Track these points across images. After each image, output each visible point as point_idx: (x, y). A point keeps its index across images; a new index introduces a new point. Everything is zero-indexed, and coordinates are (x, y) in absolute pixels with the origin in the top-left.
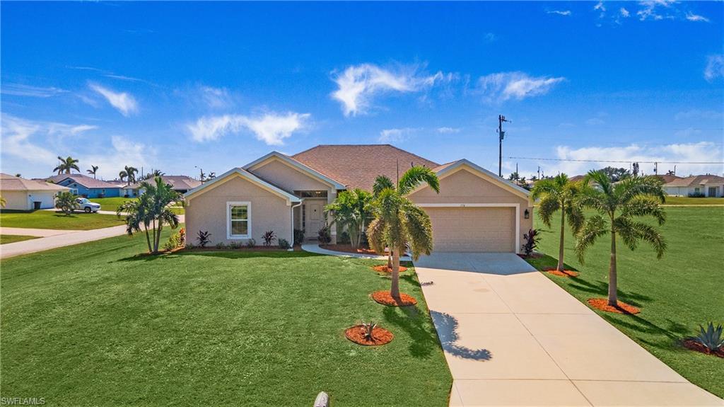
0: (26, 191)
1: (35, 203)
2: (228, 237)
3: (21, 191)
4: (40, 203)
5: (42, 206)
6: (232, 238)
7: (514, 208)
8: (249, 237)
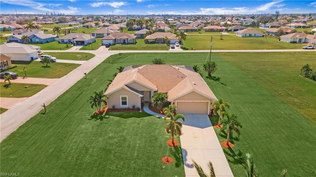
0: (28, 54)
1: (31, 58)
2: (121, 106)
3: (26, 54)
4: (33, 58)
5: (34, 58)
6: (122, 106)
7: (208, 102)
8: (128, 106)
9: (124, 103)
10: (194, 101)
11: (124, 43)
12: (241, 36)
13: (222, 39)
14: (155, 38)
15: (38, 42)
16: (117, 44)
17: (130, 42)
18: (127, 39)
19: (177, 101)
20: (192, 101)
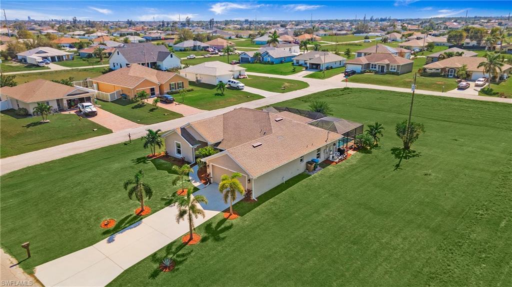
0: (215, 76)
1: (220, 81)
2: (176, 154)
8: (181, 156)
11: (382, 70)
14: (443, 67)
15: (269, 61)
16: (368, 72)
17: (393, 70)
18: (388, 65)
19: (212, 164)
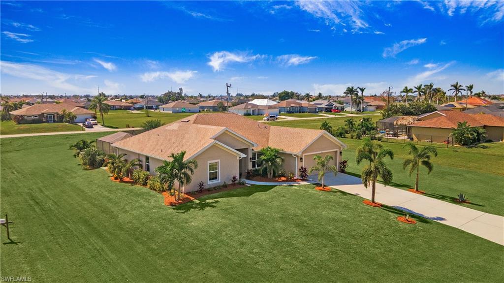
2: (209, 183)
6: (211, 183)
7: (337, 151)
8: (219, 181)
9: (214, 177)
10: (323, 152)
12: (171, 112)
13: (149, 116)
19: (305, 154)
20: (320, 152)
